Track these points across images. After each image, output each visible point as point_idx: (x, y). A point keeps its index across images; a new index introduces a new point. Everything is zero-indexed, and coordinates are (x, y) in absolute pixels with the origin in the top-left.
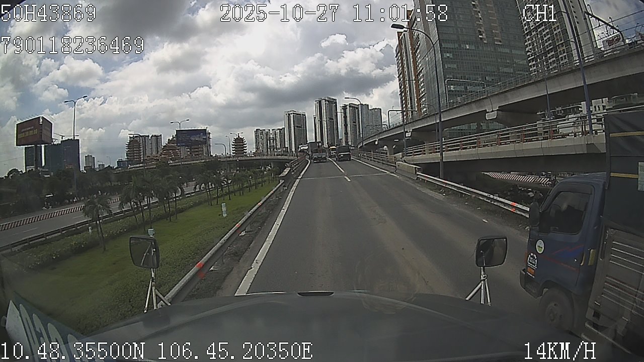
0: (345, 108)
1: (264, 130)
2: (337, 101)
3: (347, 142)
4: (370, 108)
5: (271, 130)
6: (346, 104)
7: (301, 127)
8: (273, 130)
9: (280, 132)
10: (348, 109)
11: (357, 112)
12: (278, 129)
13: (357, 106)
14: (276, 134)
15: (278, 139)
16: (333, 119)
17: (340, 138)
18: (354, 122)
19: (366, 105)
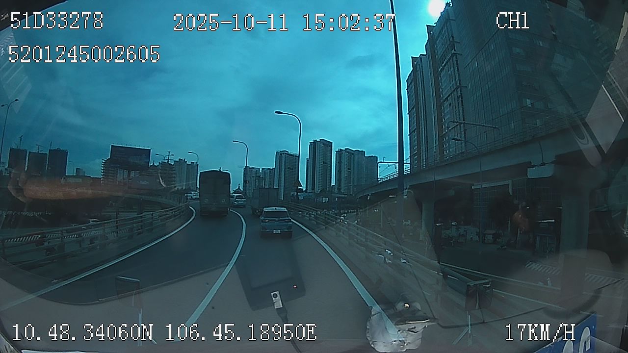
0: (340, 152)
1: (253, 168)
2: (333, 144)
3: (339, 189)
4: (366, 155)
5: (261, 170)
6: (342, 149)
7: (293, 169)
8: (263, 169)
9: (270, 171)
10: (343, 155)
11: (352, 158)
12: (268, 169)
13: (353, 152)
14: (265, 174)
15: (267, 179)
16: (326, 163)
17: (332, 184)
18: (348, 169)
19: (362, 151)
